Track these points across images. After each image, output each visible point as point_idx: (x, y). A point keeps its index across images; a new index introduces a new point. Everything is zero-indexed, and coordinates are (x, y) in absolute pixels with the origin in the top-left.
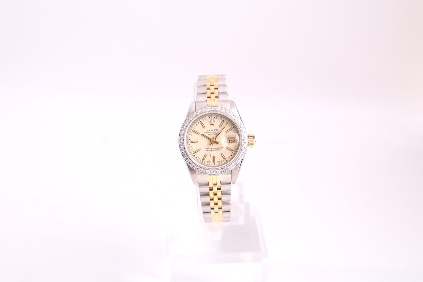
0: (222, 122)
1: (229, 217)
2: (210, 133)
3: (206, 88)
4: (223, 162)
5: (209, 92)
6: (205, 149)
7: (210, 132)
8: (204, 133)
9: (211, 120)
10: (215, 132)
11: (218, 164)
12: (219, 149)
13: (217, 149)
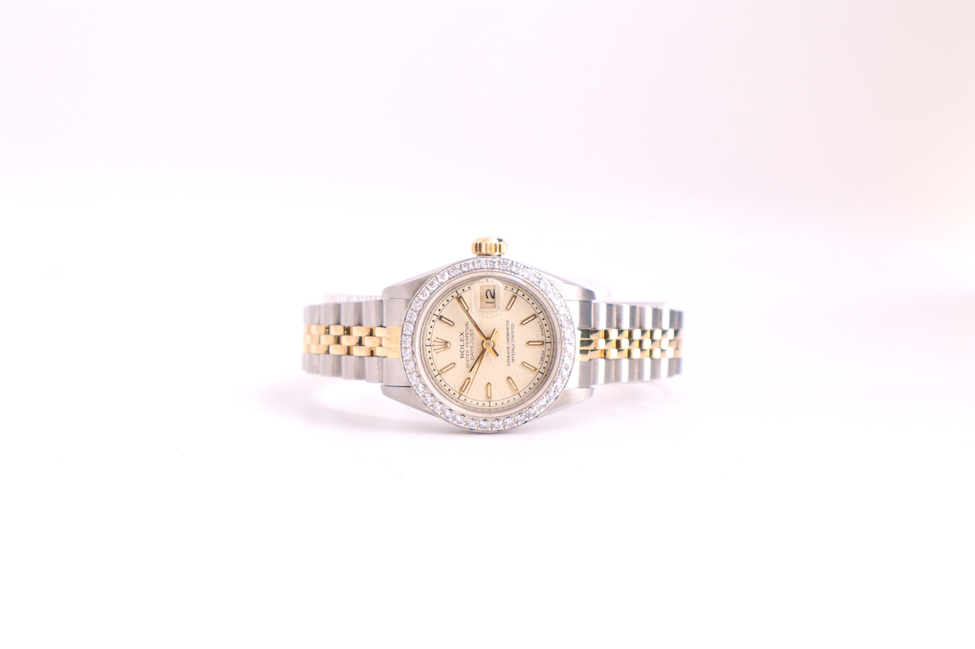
0: (443, 319)
1: (672, 313)
2: (467, 351)
3: (345, 359)
4: (544, 322)
5: (357, 351)
6: (509, 365)
7: (465, 352)
8: (467, 366)
9: (436, 348)
10: (467, 340)
11: (548, 334)
12: (510, 330)
13: (510, 335)
